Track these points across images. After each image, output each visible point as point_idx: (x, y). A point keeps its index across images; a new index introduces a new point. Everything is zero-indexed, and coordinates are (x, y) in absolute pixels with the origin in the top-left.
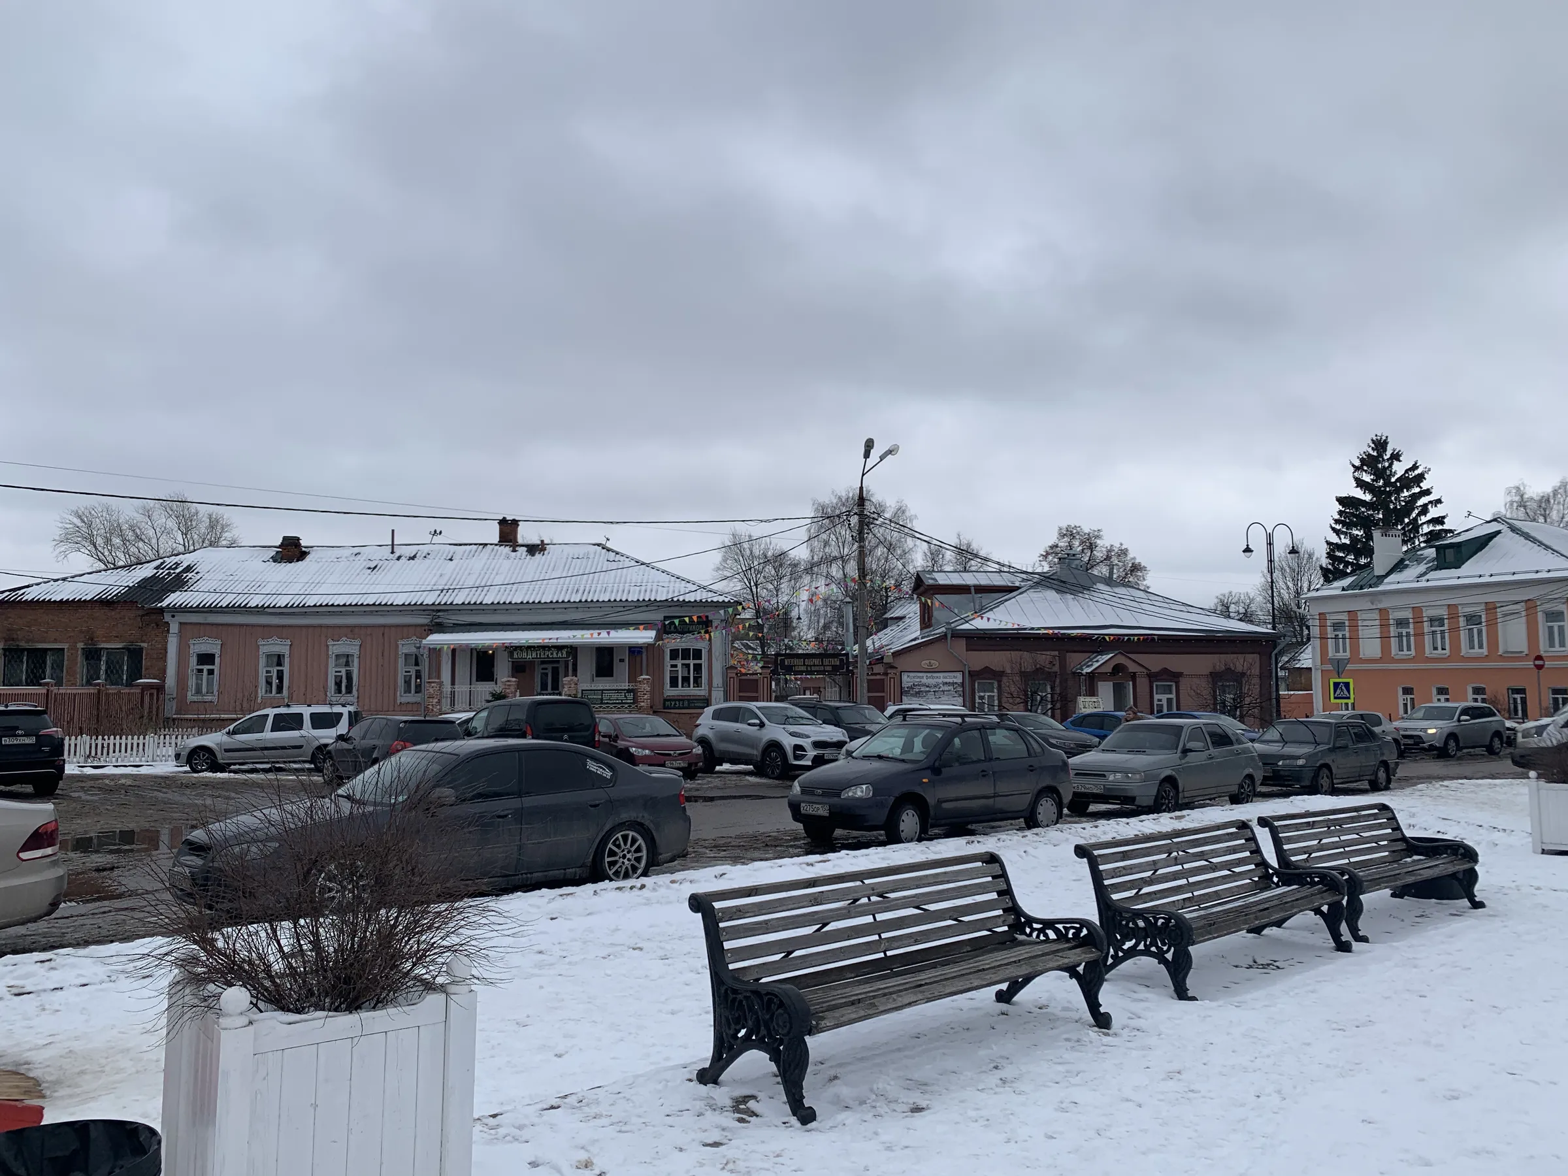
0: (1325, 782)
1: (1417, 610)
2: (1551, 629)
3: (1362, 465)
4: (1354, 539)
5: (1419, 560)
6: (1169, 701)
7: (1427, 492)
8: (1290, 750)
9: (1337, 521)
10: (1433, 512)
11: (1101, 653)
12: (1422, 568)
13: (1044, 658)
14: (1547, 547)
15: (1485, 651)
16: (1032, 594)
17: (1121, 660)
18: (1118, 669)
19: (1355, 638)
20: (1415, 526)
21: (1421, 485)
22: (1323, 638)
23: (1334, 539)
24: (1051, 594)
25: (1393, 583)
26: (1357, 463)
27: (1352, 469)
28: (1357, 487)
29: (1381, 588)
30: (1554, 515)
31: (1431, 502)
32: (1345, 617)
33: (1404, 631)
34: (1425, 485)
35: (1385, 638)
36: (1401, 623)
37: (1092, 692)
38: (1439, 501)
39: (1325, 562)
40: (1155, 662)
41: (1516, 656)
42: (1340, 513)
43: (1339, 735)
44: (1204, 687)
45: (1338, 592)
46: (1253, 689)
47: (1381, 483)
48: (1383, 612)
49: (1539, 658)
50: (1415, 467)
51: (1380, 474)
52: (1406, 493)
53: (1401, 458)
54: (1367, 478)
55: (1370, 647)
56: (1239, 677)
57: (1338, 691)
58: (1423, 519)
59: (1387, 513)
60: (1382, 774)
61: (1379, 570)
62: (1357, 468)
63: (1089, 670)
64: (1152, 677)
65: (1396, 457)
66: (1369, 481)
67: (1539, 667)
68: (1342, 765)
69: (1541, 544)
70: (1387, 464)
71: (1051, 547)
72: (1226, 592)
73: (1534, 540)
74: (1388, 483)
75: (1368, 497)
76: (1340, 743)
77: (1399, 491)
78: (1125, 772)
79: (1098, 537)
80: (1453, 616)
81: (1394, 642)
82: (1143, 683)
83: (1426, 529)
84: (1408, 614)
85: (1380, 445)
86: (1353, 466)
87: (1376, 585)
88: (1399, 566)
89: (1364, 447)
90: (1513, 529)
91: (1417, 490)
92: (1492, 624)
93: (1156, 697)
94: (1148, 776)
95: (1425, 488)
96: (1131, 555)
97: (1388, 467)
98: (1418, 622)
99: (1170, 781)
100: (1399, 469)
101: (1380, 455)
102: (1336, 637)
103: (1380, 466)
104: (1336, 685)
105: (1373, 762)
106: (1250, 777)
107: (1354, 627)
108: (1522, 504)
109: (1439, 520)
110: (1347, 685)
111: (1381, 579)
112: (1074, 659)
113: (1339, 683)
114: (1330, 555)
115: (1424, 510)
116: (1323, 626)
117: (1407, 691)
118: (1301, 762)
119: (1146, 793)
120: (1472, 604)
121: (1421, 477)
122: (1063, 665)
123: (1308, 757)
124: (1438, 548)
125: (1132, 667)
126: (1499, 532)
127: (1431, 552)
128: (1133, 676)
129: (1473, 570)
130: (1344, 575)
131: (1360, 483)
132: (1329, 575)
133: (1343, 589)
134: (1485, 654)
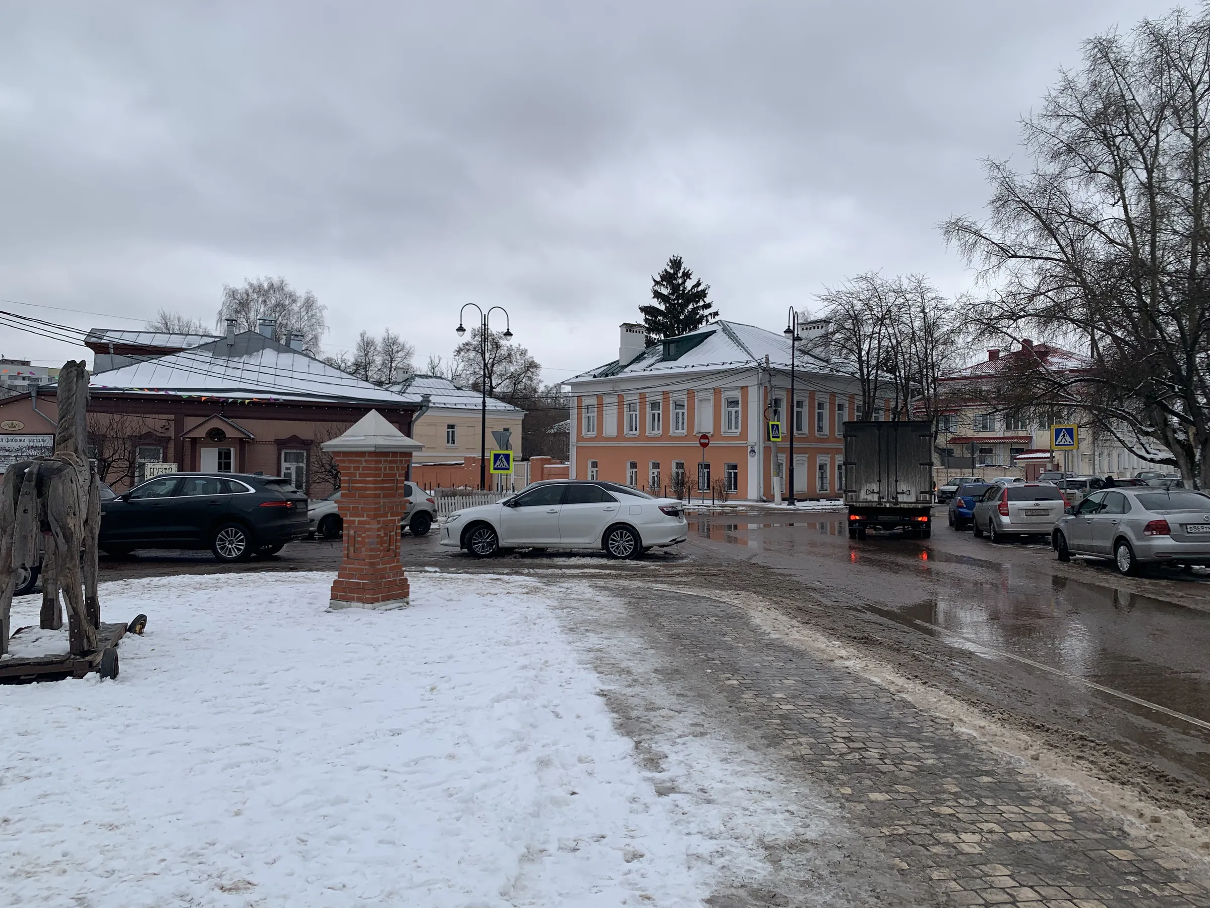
3: (662, 281)
7: (708, 306)
9: (644, 327)
12: (653, 360)
19: (601, 419)
21: (705, 299)
25: (629, 372)
26: (658, 279)
27: (653, 283)
28: (654, 297)
31: (710, 314)
32: (594, 400)
34: (707, 300)
38: (716, 314)
42: (644, 319)
47: (675, 296)
48: (620, 397)
50: (698, 284)
51: (676, 288)
52: (692, 305)
53: (691, 277)
54: (665, 291)
57: (498, 462)
62: (657, 283)
65: (687, 275)
66: (666, 294)
70: (680, 281)
74: (679, 296)
75: (662, 307)
80: (666, 401)
84: (636, 399)
85: (676, 264)
86: (654, 280)
87: (617, 373)
88: (639, 358)
89: (664, 266)
91: (700, 303)
92: (691, 408)
95: (707, 302)
97: (681, 284)
98: (643, 405)
100: (689, 284)
101: (676, 273)
103: (674, 282)
104: (497, 457)
107: (600, 409)
110: (507, 457)
111: (623, 368)
112: (190, 424)
113: (500, 455)
116: (579, 408)
120: (679, 390)
121: (703, 294)
124: (665, 343)
131: (657, 295)
133: (595, 376)
134: (685, 434)
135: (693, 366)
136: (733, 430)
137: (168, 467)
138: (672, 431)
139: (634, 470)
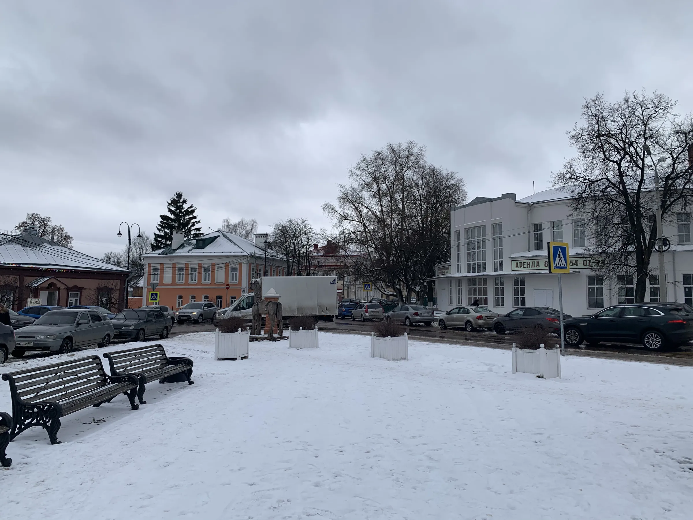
0: (141, 336)
1: (187, 264)
2: (233, 274)
3: (172, 203)
4: (166, 233)
5: (190, 244)
6: (76, 301)
7: (195, 218)
8: (128, 322)
9: (159, 225)
10: (197, 226)
11: (44, 277)
12: (190, 248)
13: (11, 279)
14: (234, 243)
15: (210, 282)
16: (7, 246)
17: (53, 281)
18: (51, 285)
19: (162, 275)
20: (190, 231)
21: (193, 214)
22: (149, 274)
23: (158, 232)
24: (18, 247)
25: (179, 253)
26: (170, 202)
27: (167, 204)
28: (169, 212)
29: (174, 255)
30: (238, 232)
31: (196, 222)
32: (159, 266)
33: (181, 273)
34: (195, 215)
35: (174, 275)
36: (181, 269)
37: (36, 296)
38: (199, 222)
39: (153, 242)
40: (70, 282)
41: (220, 284)
42: (161, 222)
43: (149, 316)
44: (93, 294)
45: (157, 255)
46: (116, 295)
47: (178, 211)
48: (174, 264)
49: (228, 285)
50: (191, 207)
51: (179, 208)
52: (187, 217)
53: (187, 202)
54: (173, 209)
55: (168, 279)
56: (110, 290)
57: (153, 297)
58: (193, 228)
59: (180, 224)
60: (165, 332)
61: (174, 247)
62: (169, 204)
63: (36, 285)
64: (68, 289)
65: (185, 201)
66: (174, 210)
67: (228, 288)
68: (149, 328)
69: (232, 242)
70: (181, 204)
71: (22, 223)
72: (110, 252)
73: (230, 240)
74: (181, 212)
75: (172, 217)
76: (149, 319)
77: (185, 215)
78: (46, 335)
79: (49, 221)
80: (200, 267)
81: (177, 277)
82: (63, 292)
83: (193, 232)
84: (183, 266)
85: (179, 196)
86: (168, 203)
87: (172, 253)
88: (182, 246)
89: (173, 196)
90: (224, 235)
91: (191, 216)
92: (213, 271)
93: (70, 299)
94: (57, 336)
95: (194, 216)
96: (65, 231)
97: (182, 205)
98: (187, 269)
99: (69, 339)
100: (186, 207)
101: (179, 200)
102: (154, 274)
103: (178, 204)
104: (152, 294)
105: (162, 326)
106: (108, 335)
107: (162, 270)
108: (228, 226)
109: (198, 229)
110: (156, 294)
111: (175, 251)
112: (28, 280)
114: (155, 240)
115: (193, 225)
116: (149, 269)
117: (180, 297)
118: (132, 328)
119: (57, 345)
120: (207, 263)
121: (193, 211)
122: (21, 282)
123: (135, 325)
124: (197, 240)
125: (59, 285)
126: (218, 236)
127: (194, 242)
128: (59, 289)
129: (209, 250)
130: (160, 248)
131: (170, 211)
132: (154, 248)
133: (159, 254)
134: (210, 283)
135: (215, 253)
136: (234, 281)
137: (38, 300)
138: (203, 281)
139: (181, 299)
